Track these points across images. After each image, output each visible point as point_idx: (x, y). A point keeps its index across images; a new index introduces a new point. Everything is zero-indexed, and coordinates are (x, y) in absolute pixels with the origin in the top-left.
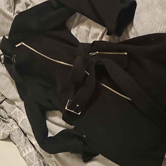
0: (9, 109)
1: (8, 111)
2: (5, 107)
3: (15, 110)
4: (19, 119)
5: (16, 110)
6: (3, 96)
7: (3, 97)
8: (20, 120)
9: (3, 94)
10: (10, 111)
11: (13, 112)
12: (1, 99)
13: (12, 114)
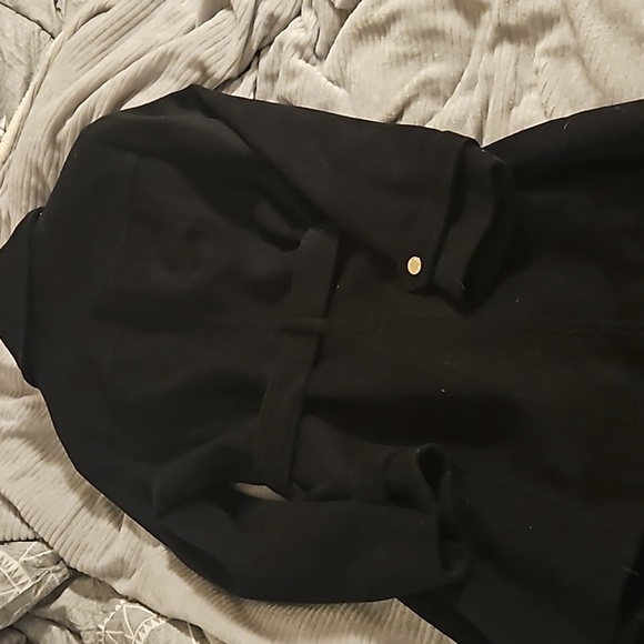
0: (90, 616)
1: (87, 623)
2: (74, 610)
3: (114, 610)
4: (133, 638)
5: (118, 607)
6: (58, 559)
7: (58, 567)
8: (138, 638)
9: (61, 554)
10: (92, 623)
11: (107, 620)
12: (52, 575)
13: (102, 627)
